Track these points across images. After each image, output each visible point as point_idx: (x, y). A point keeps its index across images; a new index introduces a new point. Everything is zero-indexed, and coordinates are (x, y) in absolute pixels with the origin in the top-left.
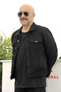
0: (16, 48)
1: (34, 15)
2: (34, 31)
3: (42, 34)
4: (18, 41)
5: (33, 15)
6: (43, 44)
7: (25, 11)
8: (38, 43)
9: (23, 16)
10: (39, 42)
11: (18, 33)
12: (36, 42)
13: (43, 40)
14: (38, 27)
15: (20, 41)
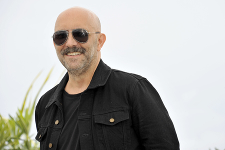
0: (50, 145)
1: (102, 38)
2: (103, 87)
3: (128, 96)
4: (57, 122)
5: (99, 40)
6: (133, 126)
7: (76, 28)
8: (116, 125)
9: (71, 41)
10: (121, 122)
11: (54, 98)
12: (112, 120)
13: (131, 116)
14: (117, 76)
15: (63, 121)
